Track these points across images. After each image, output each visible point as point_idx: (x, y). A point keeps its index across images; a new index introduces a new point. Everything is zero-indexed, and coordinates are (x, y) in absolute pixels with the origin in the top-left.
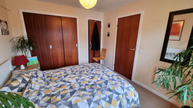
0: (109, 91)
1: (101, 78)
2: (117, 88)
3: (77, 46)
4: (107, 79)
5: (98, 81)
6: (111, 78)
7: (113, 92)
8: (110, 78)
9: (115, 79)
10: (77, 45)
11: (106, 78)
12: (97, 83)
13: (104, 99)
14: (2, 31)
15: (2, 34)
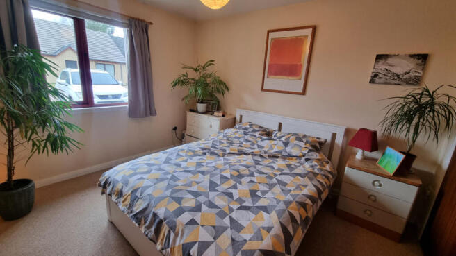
1: (230, 195)
4: (212, 195)
5: (235, 187)
6: (202, 199)
8: (206, 199)
9: (190, 196)
11: (216, 198)
12: (234, 183)
14: (376, 75)
15: (372, 81)
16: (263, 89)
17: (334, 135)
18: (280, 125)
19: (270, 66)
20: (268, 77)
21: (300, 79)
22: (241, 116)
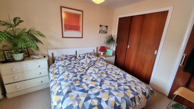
0: (67, 92)
2: (70, 101)
3: (155, 53)
7: (65, 95)
10: (156, 51)
13: (61, 89)
14: (100, 31)
15: (99, 33)
16: (63, 37)
17: (94, 50)
18: (76, 52)
19: (65, 25)
20: (65, 31)
21: (80, 32)
22: (53, 54)
